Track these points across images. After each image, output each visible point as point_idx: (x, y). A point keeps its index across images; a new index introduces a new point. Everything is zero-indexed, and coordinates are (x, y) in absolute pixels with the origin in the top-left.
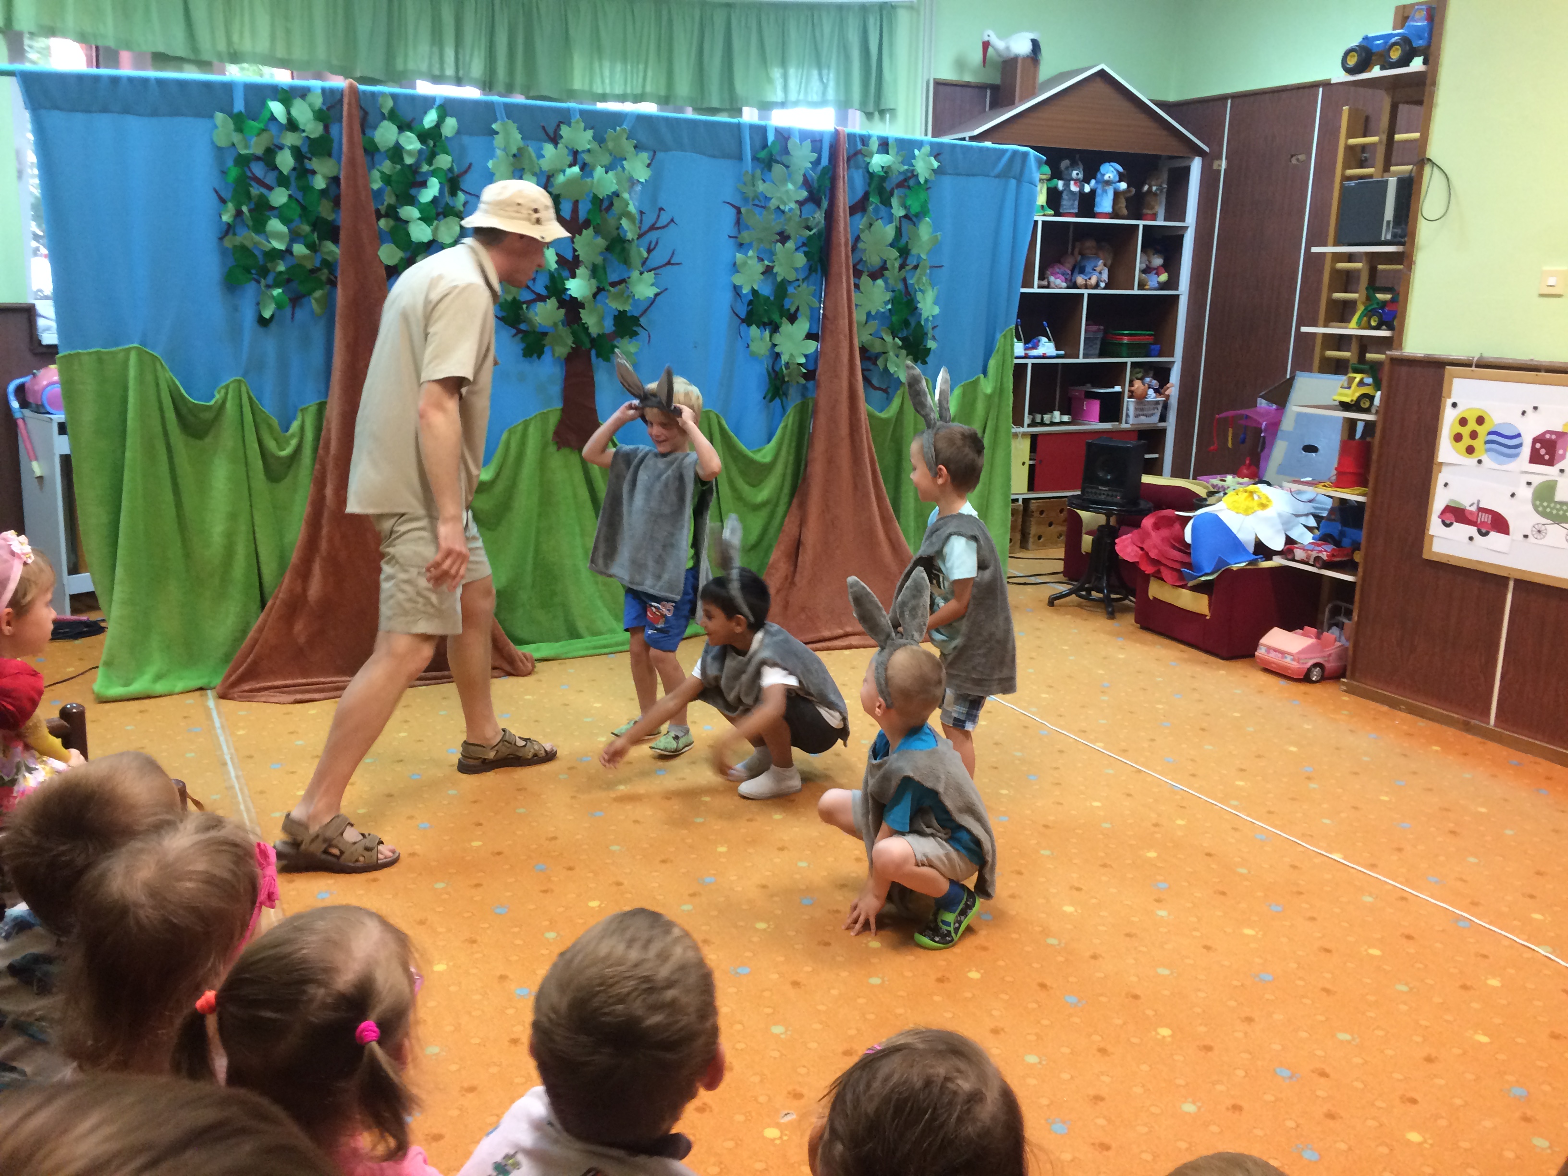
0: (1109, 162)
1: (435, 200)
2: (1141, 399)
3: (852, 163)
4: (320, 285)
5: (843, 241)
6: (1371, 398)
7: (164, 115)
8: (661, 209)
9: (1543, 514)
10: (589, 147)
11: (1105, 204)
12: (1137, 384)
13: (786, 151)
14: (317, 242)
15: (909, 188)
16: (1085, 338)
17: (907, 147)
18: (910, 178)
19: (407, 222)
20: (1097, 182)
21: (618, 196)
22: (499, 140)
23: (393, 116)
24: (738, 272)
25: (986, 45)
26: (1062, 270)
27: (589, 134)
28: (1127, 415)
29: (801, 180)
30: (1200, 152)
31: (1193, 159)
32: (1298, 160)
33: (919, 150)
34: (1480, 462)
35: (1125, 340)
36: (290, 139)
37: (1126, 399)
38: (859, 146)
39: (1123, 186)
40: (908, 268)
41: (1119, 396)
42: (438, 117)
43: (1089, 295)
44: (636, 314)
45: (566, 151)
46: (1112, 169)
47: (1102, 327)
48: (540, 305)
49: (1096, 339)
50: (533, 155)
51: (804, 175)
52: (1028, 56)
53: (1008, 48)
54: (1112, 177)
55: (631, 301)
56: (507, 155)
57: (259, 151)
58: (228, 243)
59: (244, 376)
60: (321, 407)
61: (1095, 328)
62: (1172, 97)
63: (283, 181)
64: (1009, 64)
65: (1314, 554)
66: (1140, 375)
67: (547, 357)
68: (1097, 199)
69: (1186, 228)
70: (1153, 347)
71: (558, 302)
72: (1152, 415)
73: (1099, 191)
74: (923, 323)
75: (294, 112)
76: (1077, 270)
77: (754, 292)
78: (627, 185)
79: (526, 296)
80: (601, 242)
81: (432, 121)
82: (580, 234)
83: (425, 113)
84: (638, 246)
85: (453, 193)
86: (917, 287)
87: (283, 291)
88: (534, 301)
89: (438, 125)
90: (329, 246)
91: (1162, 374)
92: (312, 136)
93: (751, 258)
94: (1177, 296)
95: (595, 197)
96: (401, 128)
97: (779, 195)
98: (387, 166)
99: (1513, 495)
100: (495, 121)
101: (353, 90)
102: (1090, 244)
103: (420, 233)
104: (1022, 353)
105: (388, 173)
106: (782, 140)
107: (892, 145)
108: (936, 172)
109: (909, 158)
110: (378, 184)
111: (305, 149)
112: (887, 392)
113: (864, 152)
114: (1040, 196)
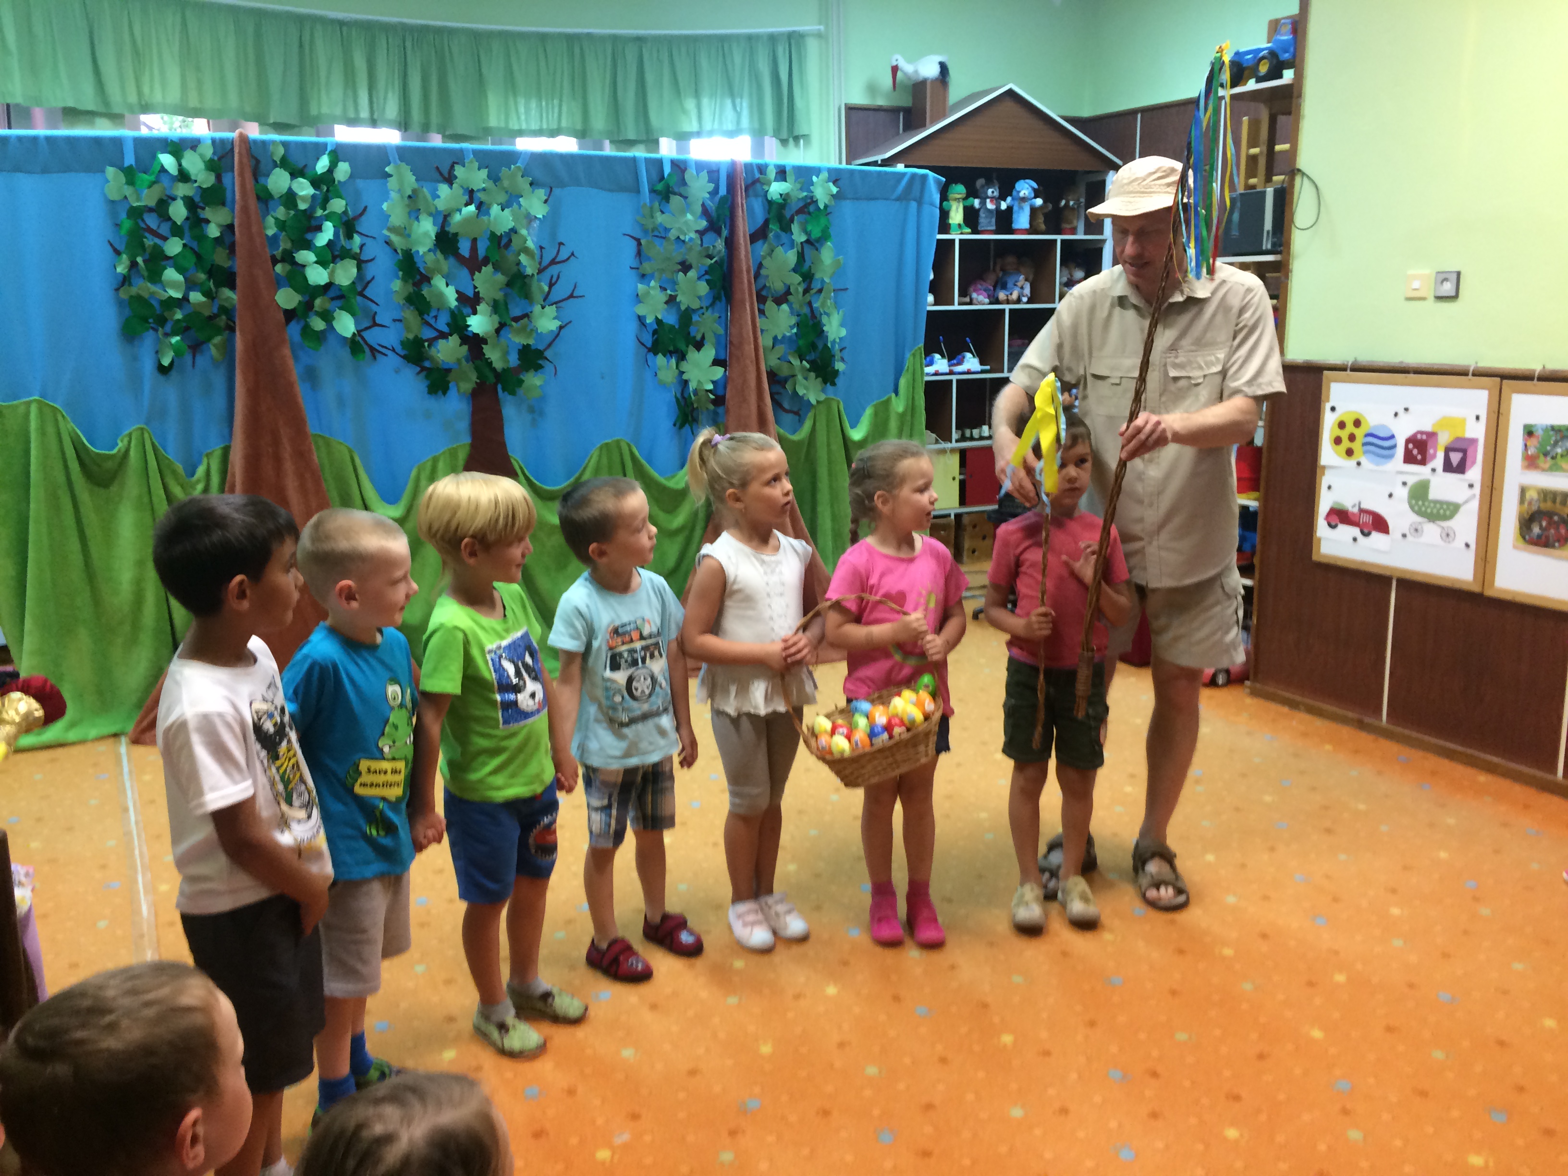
0: (1025, 178)
1: (330, 244)
3: (751, 192)
4: (218, 331)
5: (744, 268)
7: (55, 172)
8: (561, 244)
9: (1419, 513)
10: (484, 185)
11: (1022, 220)
13: (684, 183)
14: (212, 287)
15: (809, 213)
16: (1008, 353)
17: (805, 174)
18: (810, 204)
19: (304, 266)
20: (1013, 199)
21: (516, 232)
22: (392, 183)
23: (284, 163)
24: (640, 302)
25: (895, 69)
26: (984, 287)
27: (484, 173)
29: (699, 209)
31: (1106, 173)
33: (817, 177)
34: (1359, 464)
36: (182, 190)
38: (757, 175)
39: (1039, 202)
40: (812, 292)
42: (330, 162)
43: (1011, 310)
44: (541, 348)
45: (461, 191)
46: (1027, 186)
48: (441, 343)
50: (429, 196)
51: (703, 205)
52: (937, 79)
53: (916, 72)
54: (1027, 193)
55: (534, 335)
56: (402, 197)
57: (152, 203)
58: (123, 294)
59: (146, 424)
60: (226, 451)
61: (1019, 342)
62: (1086, 112)
63: (177, 231)
64: (919, 87)
67: (453, 392)
68: (1015, 216)
71: (460, 338)
73: (1015, 208)
74: (829, 345)
75: (185, 163)
76: (999, 286)
77: (658, 321)
78: (525, 222)
79: (429, 334)
80: (501, 278)
81: (324, 167)
82: (480, 272)
83: (318, 159)
84: (539, 281)
85: (349, 236)
86: (822, 310)
87: (182, 339)
88: (436, 339)
89: (331, 171)
90: (227, 293)
92: (204, 186)
93: (653, 288)
95: (493, 234)
96: (294, 175)
97: (677, 226)
98: (281, 212)
99: (1390, 495)
100: (389, 164)
101: (244, 139)
102: (1011, 259)
103: (317, 276)
104: (947, 370)
105: (283, 219)
106: (678, 171)
107: (790, 172)
108: (835, 196)
109: (808, 185)
110: (272, 231)
111: (197, 199)
112: (798, 414)
113: (761, 180)
114: (957, 216)
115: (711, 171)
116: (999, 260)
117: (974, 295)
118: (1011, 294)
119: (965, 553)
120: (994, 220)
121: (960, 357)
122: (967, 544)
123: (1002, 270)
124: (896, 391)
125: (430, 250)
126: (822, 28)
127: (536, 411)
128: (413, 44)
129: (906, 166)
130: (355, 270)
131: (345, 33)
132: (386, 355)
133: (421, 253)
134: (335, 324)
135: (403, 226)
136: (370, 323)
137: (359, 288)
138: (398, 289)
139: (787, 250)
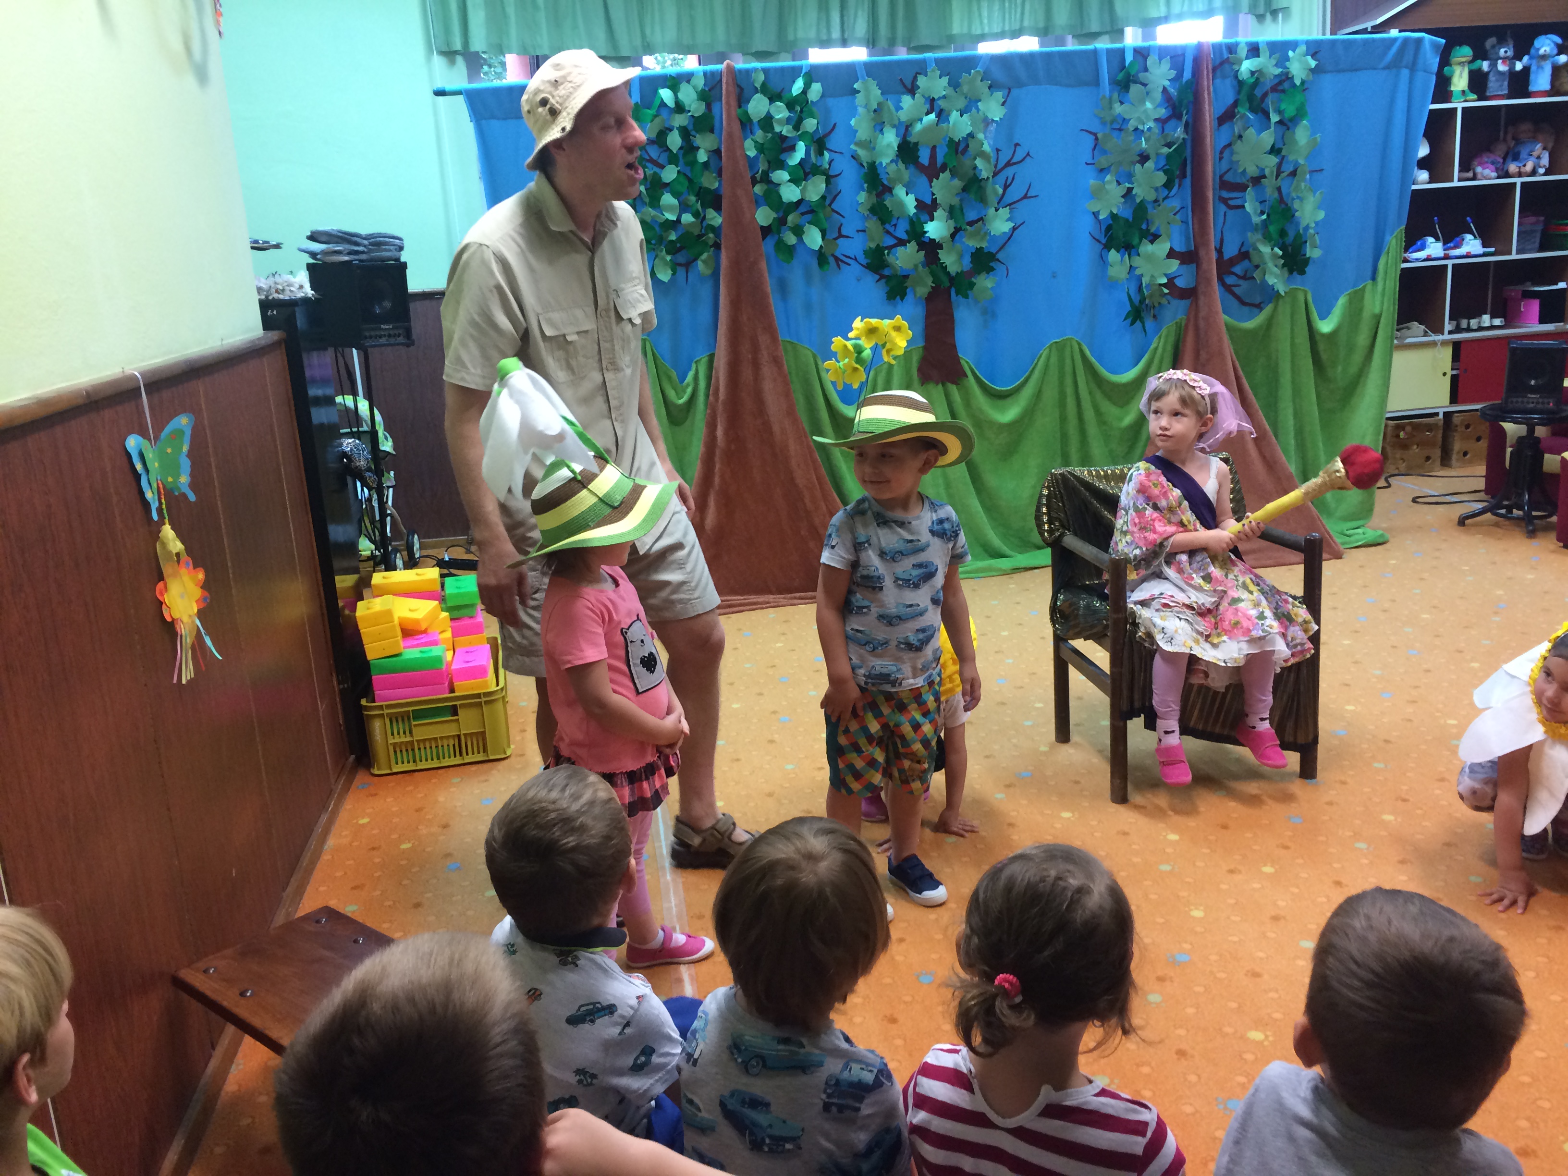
1: (802, 163)
3: (1218, 73)
4: (707, 248)
8: (1017, 145)
10: (944, 93)
13: (1145, 70)
14: (700, 210)
15: (1283, 91)
16: (1518, 232)
17: (1280, 49)
18: (1284, 81)
19: (779, 185)
21: (973, 137)
22: (860, 98)
23: (764, 89)
24: (1095, 197)
26: (1492, 159)
27: (945, 80)
29: (1161, 98)
33: (1294, 51)
36: (678, 120)
38: (1226, 55)
40: (1283, 175)
42: (805, 84)
43: (1523, 184)
44: (994, 250)
45: (923, 100)
47: (1542, 218)
48: (900, 250)
50: (892, 108)
51: (1164, 92)
55: (988, 238)
56: (868, 111)
60: (711, 358)
61: (1532, 219)
63: (673, 159)
67: (909, 297)
68: (1532, 77)
71: (918, 244)
73: (1533, 68)
74: (1301, 231)
75: (680, 96)
76: (1509, 158)
77: (1113, 216)
78: (982, 126)
79: (891, 241)
80: (957, 183)
81: (799, 89)
82: (937, 179)
83: (794, 82)
84: (994, 183)
85: (819, 153)
86: (1294, 195)
88: (895, 246)
89: (804, 92)
90: (712, 213)
92: (696, 115)
93: (1110, 182)
95: (951, 140)
96: (772, 100)
97: (1136, 115)
98: (759, 135)
100: (857, 80)
101: (730, 70)
102: (1526, 127)
103: (790, 193)
104: (1441, 254)
105: (761, 141)
106: (1140, 59)
107: (1263, 49)
108: (1313, 71)
109: (1283, 60)
110: (752, 153)
111: (690, 128)
112: (1259, 307)
113: (1231, 60)
114: (1460, 81)
115: (1175, 56)
116: (1511, 129)
117: (1479, 169)
118: (1524, 166)
119: (1454, 457)
121: (1458, 239)
122: (1457, 446)
123: (1514, 138)
124: (1374, 278)
125: (892, 161)
127: (989, 313)
129: (1400, 31)
130: (824, 185)
132: (849, 265)
133: (884, 165)
134: (804, 237)
135: (868, 139)
136: (837, 235)
137: (828, 202)
138: (863, 201)
139: (1260, 132)
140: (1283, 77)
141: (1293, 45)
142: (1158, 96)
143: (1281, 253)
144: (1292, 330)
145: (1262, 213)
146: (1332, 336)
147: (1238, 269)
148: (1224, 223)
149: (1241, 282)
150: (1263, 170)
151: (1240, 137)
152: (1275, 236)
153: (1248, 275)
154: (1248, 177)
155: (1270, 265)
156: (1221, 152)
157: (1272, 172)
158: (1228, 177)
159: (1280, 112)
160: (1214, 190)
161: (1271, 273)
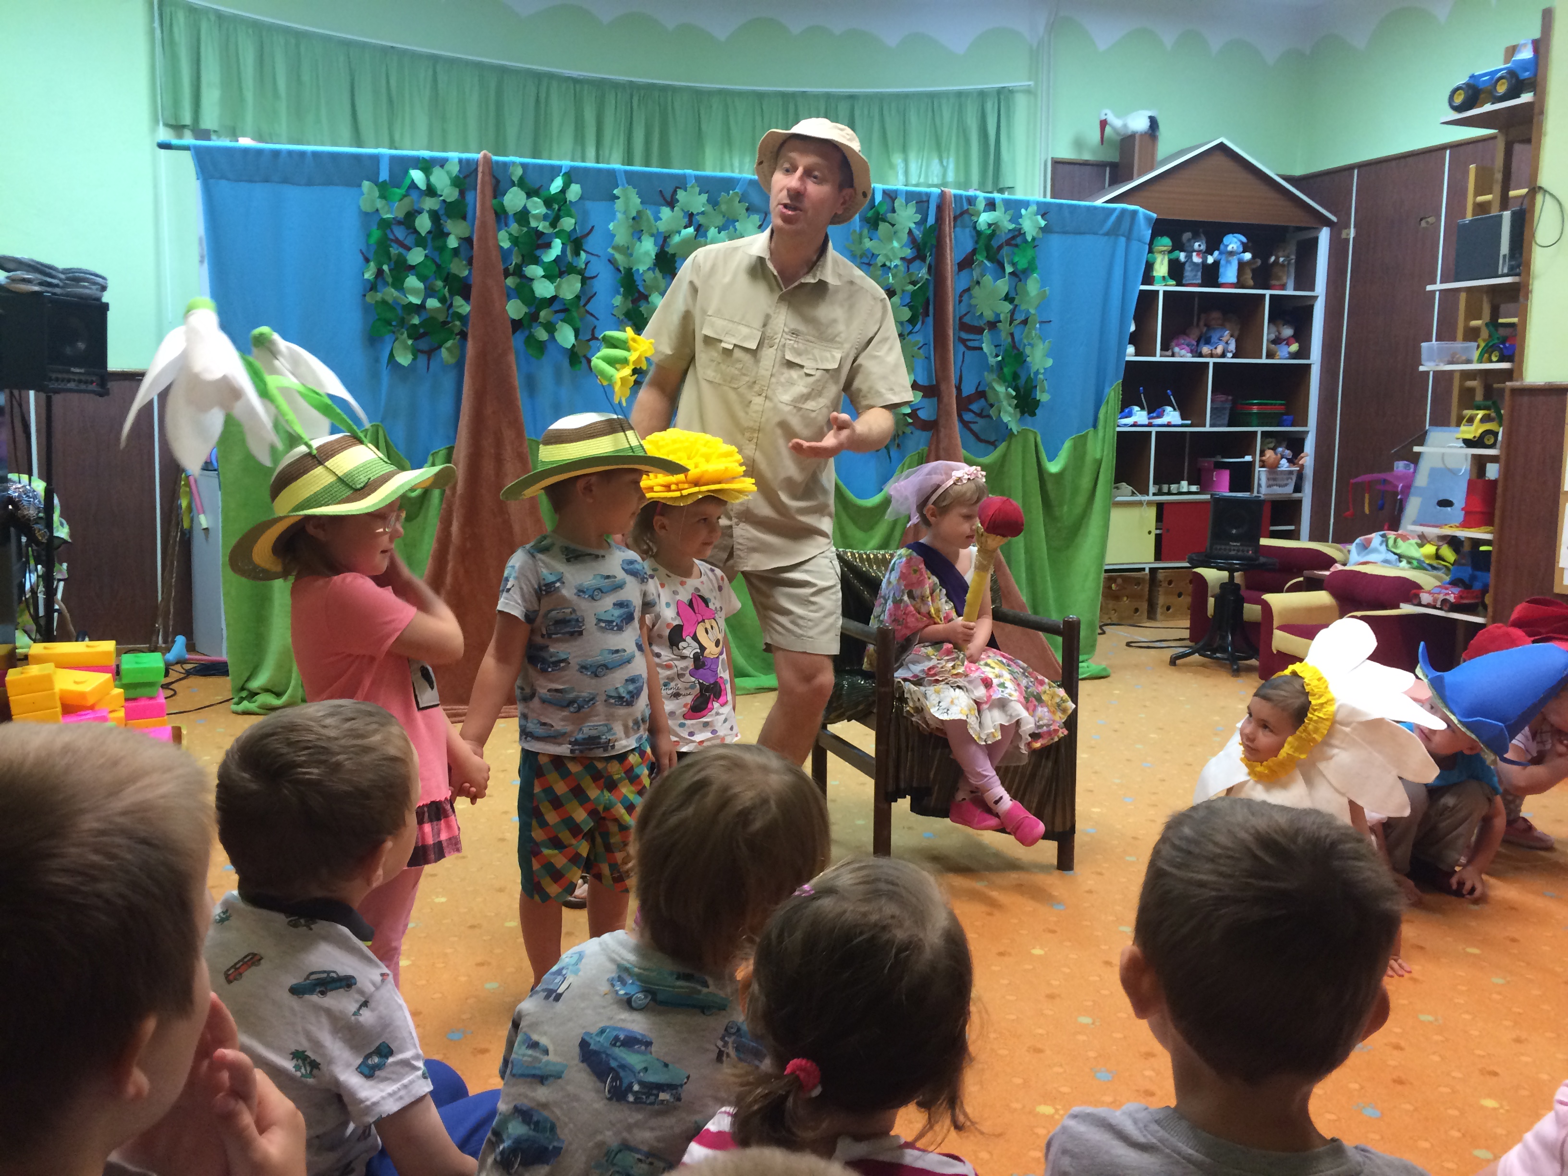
0: (1233, 233)
1: (558, 260)
2: (1273, 468)
3: (959, 222)
4: (450, 334)
6: (1496, 434)
7: (319, 185)
10: (703, 209)
11: (1229, 274)
12: (1269, 454)
13: (893, 211)
14: (447, 295)
15: (1016, 246)
16: (1212, 408)
17: (1014, 207)
18: (1017, 236)
19: (532, 280)
20: (1220, 253)
22: (619, 204)
23: (522, 183)
25: (1103, 124)
26: (1187, 340)
27: (704, 197)
28: (1259, 485)
29: (907, 238)
30: (1327, 223)
31: (1318, 230)
32: (1427, 222)
33: (1026, 210)
35: (1255, 410)
36: (430, 204)
37: (1257, 469)
38: (966, 207)
39: (1248, 256)
40: (1016, 322)
41: (1250, 465)
42: (564, 183)
43: (1214, 363)
45: (682, 214)
46: (1235, 240)
47: (1230, 398)
49: (1224, 409)
50: (652, 218)
51: (910, 232)
52: (1146, 133)
53: (1125, 126)
54: (1235, 246)
56: (627, 218)
57: (401, 215)
58: (370, 299)
59: (382, 422)
60: (450, 451)
61: (1222, 398)
62: (1299, 171)
63: (421, 242)
65: (1441, 597)
66: (1272, 445)
68: (1221, 270)
69: (1316, 297)
70: (1285, 417)
72: (1286, 485)
73: (1222, 262)
74: (1033, 375)
75: (433, 179)
76: (1202, 342)
81: (558, 187)
83: (552, 181)
85: (576, 253)
86: (1025, 341)
89: (563, 191)
90: (461, 302)
91: (1296, 444)
92: (448, 200)
94: (1308, 366)
96: (529, 195)
97: (885, 252)
98: (514, 227)
100: (617, 187)
101: (487, 160)
102: (1216, 315)
103: (544, 289)
104: (1146, 422)
105: (516, 234)
106: (888, 200)
107: (998, 203)
108: (1044, 230)
109: (1016, 218)
110: (506, 244)
111: (441, 212)
112: (994, 444)
113: (971, 212)
115: (921, 201)
116: (1203, 316)
117: (1177, 349)
118: (1215, 349)
119: (1159, 610)
120: (1199, 274)
121: (1160, 410)
122: (1162, 600)
123: (1206, 325)
124: (1095, 426)
125: (649, 269)
126: (1031, 83)
128: (639, 100)
130: (579, 285)
131: (578, 90)
133: (641, 271)
134: (556, 334)
135: (626, 245)
136: (589, 337)
137: (582, 303)
138: (618, 304)
139: (996, 280)
140: (1016, 233)
141: (1026, 204)
142: (905, 237)
143: (1014, 393)
144: (1023, 468)
145: (997, 356)
146: (1060, 476)
147: (975, 407)
148: (963, 361)
149: (978, 419)
150: (998, 315)
151: (978, 283)
152: (1009, 377)
153: (984, 414)
154: (985, 322)
155: (1005, 403)
156: (961, 296)
157: (1007, 318)
158: (966, 320)
159: (1014, 264)
160: (954, 330)
161: (1006, 412)
